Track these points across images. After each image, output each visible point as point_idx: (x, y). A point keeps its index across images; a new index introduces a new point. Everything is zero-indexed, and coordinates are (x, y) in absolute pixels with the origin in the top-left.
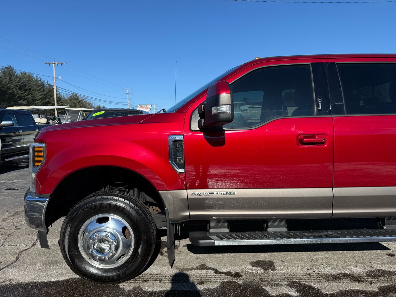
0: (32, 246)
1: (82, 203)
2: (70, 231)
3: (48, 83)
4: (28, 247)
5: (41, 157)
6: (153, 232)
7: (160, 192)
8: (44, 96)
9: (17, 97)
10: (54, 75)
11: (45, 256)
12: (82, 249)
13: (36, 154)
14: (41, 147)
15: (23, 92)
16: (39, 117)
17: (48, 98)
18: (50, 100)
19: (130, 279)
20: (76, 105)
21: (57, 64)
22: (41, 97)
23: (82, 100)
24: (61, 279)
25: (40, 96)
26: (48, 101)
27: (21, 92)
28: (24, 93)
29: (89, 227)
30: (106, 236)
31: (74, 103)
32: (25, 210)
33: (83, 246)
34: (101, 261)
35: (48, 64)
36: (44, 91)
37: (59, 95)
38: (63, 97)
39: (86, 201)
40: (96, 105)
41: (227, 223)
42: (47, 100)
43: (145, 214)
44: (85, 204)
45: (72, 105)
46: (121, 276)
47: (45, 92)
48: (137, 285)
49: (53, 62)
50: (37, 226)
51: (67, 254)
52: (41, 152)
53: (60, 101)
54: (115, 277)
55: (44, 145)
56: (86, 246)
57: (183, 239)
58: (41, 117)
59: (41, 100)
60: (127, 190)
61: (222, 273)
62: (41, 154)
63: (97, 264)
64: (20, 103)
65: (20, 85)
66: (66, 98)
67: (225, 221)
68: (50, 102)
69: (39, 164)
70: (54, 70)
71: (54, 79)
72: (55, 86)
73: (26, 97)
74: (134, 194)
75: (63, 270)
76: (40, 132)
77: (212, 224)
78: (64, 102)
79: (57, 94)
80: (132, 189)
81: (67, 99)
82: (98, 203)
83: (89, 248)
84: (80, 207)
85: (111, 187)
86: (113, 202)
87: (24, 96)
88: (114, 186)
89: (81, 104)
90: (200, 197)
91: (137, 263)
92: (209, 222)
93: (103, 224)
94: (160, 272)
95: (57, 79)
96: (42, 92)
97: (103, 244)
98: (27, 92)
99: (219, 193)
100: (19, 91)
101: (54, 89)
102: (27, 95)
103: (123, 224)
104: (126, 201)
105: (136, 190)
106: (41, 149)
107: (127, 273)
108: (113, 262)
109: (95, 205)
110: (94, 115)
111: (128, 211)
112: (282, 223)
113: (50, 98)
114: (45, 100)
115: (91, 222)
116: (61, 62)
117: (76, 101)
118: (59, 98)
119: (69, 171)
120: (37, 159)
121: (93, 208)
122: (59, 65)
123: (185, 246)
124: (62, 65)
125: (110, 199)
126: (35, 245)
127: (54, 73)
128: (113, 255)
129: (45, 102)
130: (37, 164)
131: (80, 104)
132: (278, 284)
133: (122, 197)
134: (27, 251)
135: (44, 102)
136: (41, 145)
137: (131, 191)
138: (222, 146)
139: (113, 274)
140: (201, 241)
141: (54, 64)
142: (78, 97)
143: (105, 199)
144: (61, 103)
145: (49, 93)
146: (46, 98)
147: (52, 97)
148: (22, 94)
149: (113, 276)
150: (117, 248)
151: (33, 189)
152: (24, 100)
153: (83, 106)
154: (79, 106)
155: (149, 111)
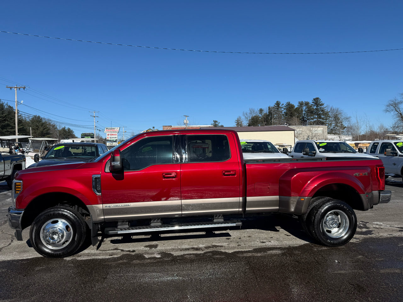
0: (8, 245)
1: (43, 213)
2: (36, 229)
3: (8, 105)
4: (6, 245)
5: (20, 188)
6: (84, 228)
7: (87, 206)
8: (3, 118)
10: (16, 100)
11: (18, 249)
12: (43, 239)
13: (17, 187)
14: (20, 183)
16: (2, 147)
17: (8, 121)
18: (9, 123)
19: (71, 256)
20: (38, 128)
21: (20, 88)
23: (46, 122)
24: (29, 258)
26: (8, 123)
29: (46, 227)
30: (56, 230)
31: (37, 126)
32: (10, 220)
33: (43, 237)
34: (53, 244)
35: (10, 89)
36: (3, 113)
37: (20, 117)
38: (24, 119)
39: (45, 212)
40: (60, 128)
41: (128, 223)
42: (6, 122)
43: (79, 218)
44: (45, 214)
45: (34, 128)
46: (65, 253)
47: (5, 115)
48: (74, 258)
49: (16, 87)
50: (16, 228)
51: (34, 242)
52: (19, 185)
53: (21, 124)
54: (62, 254)
55: (22, 181)
56: (45, 237)
57: (109, 237)
58: (3, 147)
60: (71, 206)
61: (125, 251)
62: (20, 187)
63: (50, 247)
66: (28, 120)
67: (126, 222)
69: (19, 192)
70: (16, 94)
71: (16, 103)
72: (17, 110)
74: (75, 209)
75: (31, 254)
76: (19, 174)
77: (119, 223)
78: (26, 125)
79: (18, 117)
80: (74, 206)
81: (28, 122)
82: (52, 213)
83: (46, 237)
84: (42, 215)
85: (61, 205)
86: (60, 212)
88: (63, 204)
89: (45, 126)
90: (110, 208)
91: (74, 246)
92: (117, 222)
93: (55, 224)
94: (89, 252)
95: (18, 103)
96: (1, 114)
97: (54, 235)
99: (120, 205)
101: (15, 113)
103: (66, 224)
104: (68, 211)
105: (76, 206)
106: (20, 184)
107: (69, 251)
108: (60, 246)
109: (51, 214)
110: (55, 149)
111: (69, 217)
112: (159, 221)
113: (10, 121)
114: (4, 123)
115: (48, 223)
116: (23, 87)
117: (39, 124)
118: (20, 120)
119: (35, 196)
120: (17, 189)
121: (50, 215)
122: (22, 89)
123: (109, 241)
124: (25, 89)
125: (59, 210)
126: (10, 244)
127: (16, 98)
128: (60, 241)
129: (5, 125)
130: (17, 192)
131: (43, 126)
132: (153, 254)
133: (66, 209)
134: (6, 247)
135: (2, 125)
136: (20, 182)
137: (74, 207)
138: (122, 180)
139: (61, 252)
140: (110, 232)
141: (16, 88)
142: (41, 119)
143: (56, 210)
144: (22, 125)
145: (8, 115)
146: (5, 120)
147: (12, 120)
149: (60, 253)
150: (63, 236)
151: (14, 206)
153: (46, 128)
154: (41, 129)
155: (117, 134)
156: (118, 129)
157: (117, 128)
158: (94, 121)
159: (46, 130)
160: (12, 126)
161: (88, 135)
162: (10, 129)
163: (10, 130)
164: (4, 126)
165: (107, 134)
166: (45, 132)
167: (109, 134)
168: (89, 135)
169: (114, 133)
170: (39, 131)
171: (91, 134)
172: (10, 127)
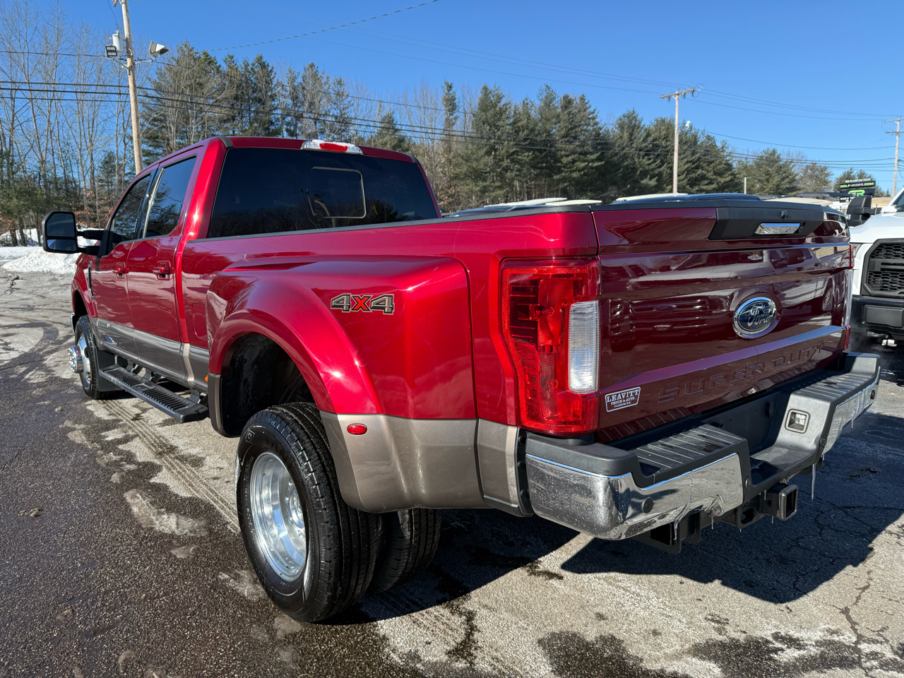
8: (694, 164)
9: (638, 172)
15: (651, 161)
17: (702, 168)
18: (706, 172)
20: (769, 177)
21: (685, 94)
22: (686, 167)
25: (685, 165)
26: (702, 173)
27: (648, 162)
28: (655, 162)
31: (767, 173)
35: (667, 99)
36: (693, 153)
42: (700, 171)
45: (761, 178)
47: (697, 156)
49: (677, 92)
53: (729, 173)
59: (687, 175)
64: (644, 184)
65: (646, 147)
68: (705, 175)
70: (677, 108)
73: (656, 172)
87: (653, 170)
89: (785, 173)
96: (690, 156)
98: (659, 161)
100: (645, 161)
102: (660, 167)
114: (695, 173)
116: (691, 89)
117: (772, 167)
122: (688, 95)
124: (695, 94)
131: (781, 172)
135: (692, 178)
141: (678, 95)
142: (779, 157)
145: (706, 157)
146: (697, 168)
148: (649, 165)
152: (651, 179)
153: (788, 177)
154: (776, 179)
158: (897, 144)
159: (787, 180)
160: (709, 179)
161: (859, 185)
162: (707, 185)
163: (705, 187)
164: (696, 179)
166: (785, 185)
168: (862, 185)
170: (770, 185)
172: (706, 182)
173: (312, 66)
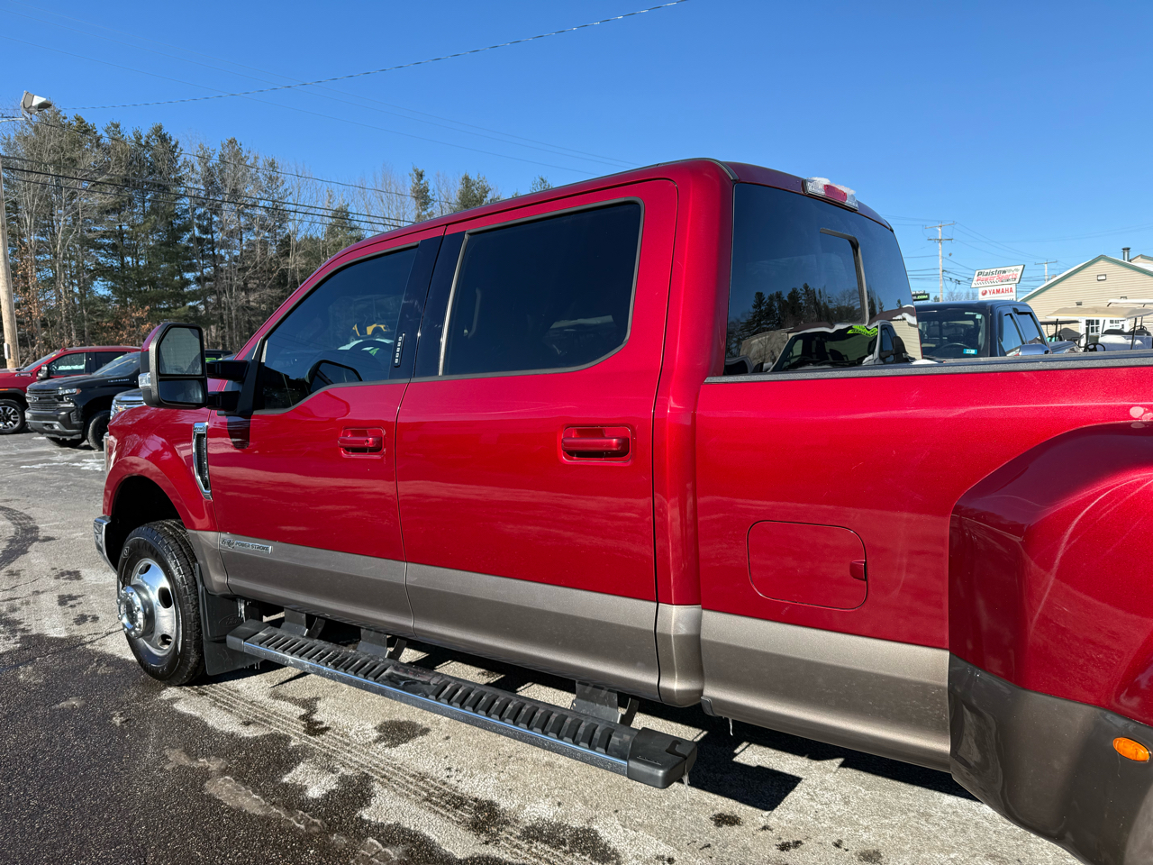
41: (305, 616)
61: (310, 719)
99: (251, 545)
155: (1014, 287)
156: (1017, 270)
157: (1013, 268)
158: (940, 253)
165: (981, 290)
167: (987, 289)
169: (1004, 287)
171: (921, 295)
173: (232, 142)
